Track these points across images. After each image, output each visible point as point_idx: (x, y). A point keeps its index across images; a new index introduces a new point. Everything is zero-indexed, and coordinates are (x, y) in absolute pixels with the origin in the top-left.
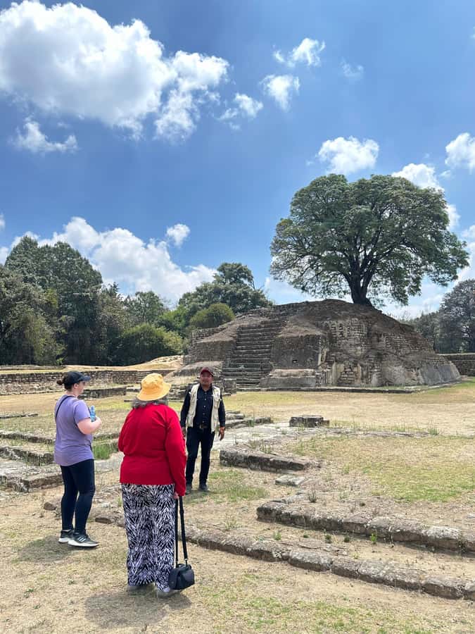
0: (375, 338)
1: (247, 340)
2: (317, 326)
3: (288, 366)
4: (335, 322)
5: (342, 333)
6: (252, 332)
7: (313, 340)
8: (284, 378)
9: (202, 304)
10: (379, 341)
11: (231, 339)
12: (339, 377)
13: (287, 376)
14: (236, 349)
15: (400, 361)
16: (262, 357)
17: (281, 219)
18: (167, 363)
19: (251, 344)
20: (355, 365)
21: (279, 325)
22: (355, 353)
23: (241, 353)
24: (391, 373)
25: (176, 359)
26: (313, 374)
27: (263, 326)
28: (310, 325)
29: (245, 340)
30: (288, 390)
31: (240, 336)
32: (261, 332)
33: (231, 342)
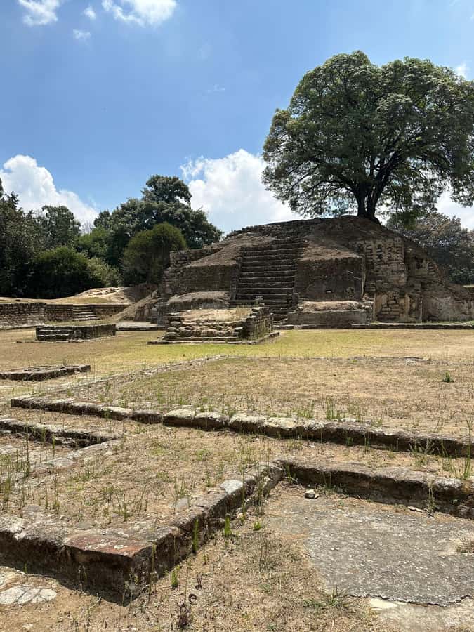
0: (415, 263)
1: (257, 265)
2: (348, 246)
3: (321, 297)
4: (371, 242)
5: (380, 257)
6: (260, 254)
7: (352, 264)
8: (321, 312)
9: (131, 226)
10: (419, 267)
11: (233, 263)
12: (379, 311)
13: (324, 310)
14: (242, 276)
15: (448, 291)
16: (282, 285)
17: (277, 110)
18: (104, 296)
19: (261, 270)
20: (403, 296)
21: (299, 246)
22: (398, 281)
23: (249, 281)
24: (436, 305)
25: (114, 291)
26: (359, 307)
27: (274, 246)
28: (338, 246)
29: (251, 265)
30: (333, 327)
31: (245, 260)
32: (273, 254)
33: (235, 266)
